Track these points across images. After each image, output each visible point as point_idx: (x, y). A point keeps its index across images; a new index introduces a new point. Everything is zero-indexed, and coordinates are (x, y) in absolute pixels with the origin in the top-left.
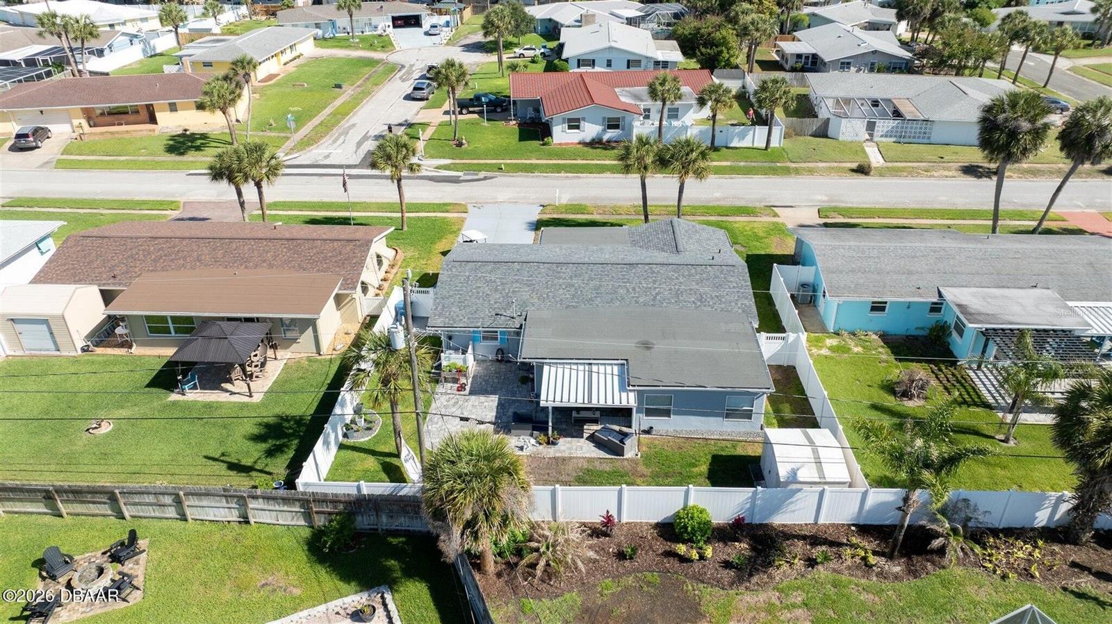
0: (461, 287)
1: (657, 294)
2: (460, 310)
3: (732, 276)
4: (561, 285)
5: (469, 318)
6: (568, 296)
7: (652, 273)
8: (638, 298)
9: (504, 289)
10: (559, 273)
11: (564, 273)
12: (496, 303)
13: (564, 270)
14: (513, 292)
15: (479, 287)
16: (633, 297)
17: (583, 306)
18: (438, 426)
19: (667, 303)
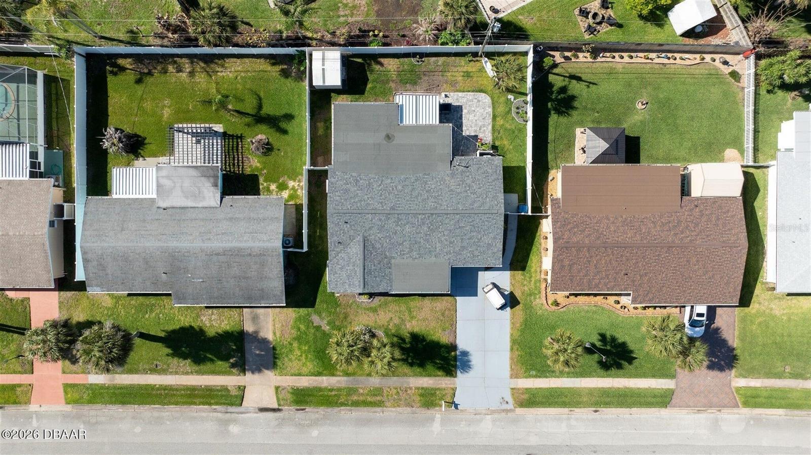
0: (489, 188)
1: (380, 185)
2: (486, 170)
3: (337, 201)
4: (434, 191)
5: (481, 164)
6: (429, 183)
7: (382, 203)
8: (391, 183)
9: (465, 187)
10: (435, 202)
11: (433, 202)
12: (468, 176)
13: (433, 204)
14: (459, 185)
15: (479, 188)
16: (393, 183)
17: (421, 175)
18: (486, 111)
19: (375, 178)
